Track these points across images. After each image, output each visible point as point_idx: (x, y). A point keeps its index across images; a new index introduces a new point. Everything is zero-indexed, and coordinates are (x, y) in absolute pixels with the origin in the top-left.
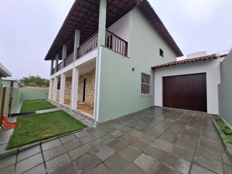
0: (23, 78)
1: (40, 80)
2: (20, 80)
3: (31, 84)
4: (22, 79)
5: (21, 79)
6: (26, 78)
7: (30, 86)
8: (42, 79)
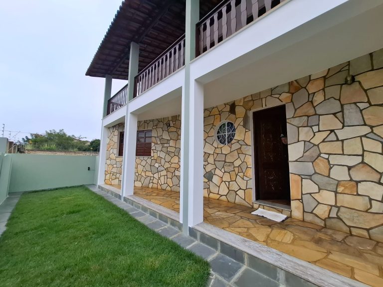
0: (32, 135)
1: (65, 139)
2: (26, 139)
3: (46, 146)
4: (30, 137)
5: (27, 137)
6: (37, 136)
7: (44, 150)
8: (69, 136)
